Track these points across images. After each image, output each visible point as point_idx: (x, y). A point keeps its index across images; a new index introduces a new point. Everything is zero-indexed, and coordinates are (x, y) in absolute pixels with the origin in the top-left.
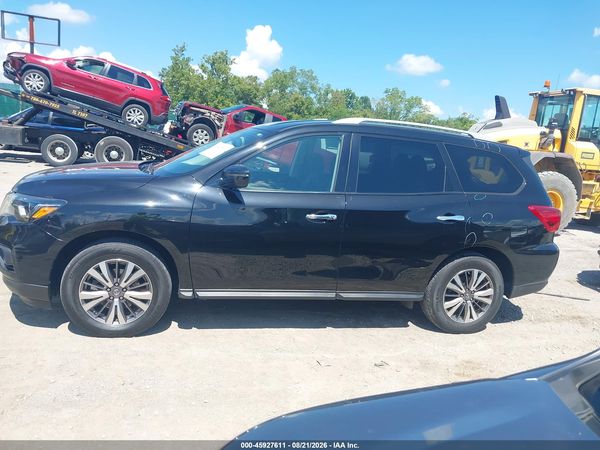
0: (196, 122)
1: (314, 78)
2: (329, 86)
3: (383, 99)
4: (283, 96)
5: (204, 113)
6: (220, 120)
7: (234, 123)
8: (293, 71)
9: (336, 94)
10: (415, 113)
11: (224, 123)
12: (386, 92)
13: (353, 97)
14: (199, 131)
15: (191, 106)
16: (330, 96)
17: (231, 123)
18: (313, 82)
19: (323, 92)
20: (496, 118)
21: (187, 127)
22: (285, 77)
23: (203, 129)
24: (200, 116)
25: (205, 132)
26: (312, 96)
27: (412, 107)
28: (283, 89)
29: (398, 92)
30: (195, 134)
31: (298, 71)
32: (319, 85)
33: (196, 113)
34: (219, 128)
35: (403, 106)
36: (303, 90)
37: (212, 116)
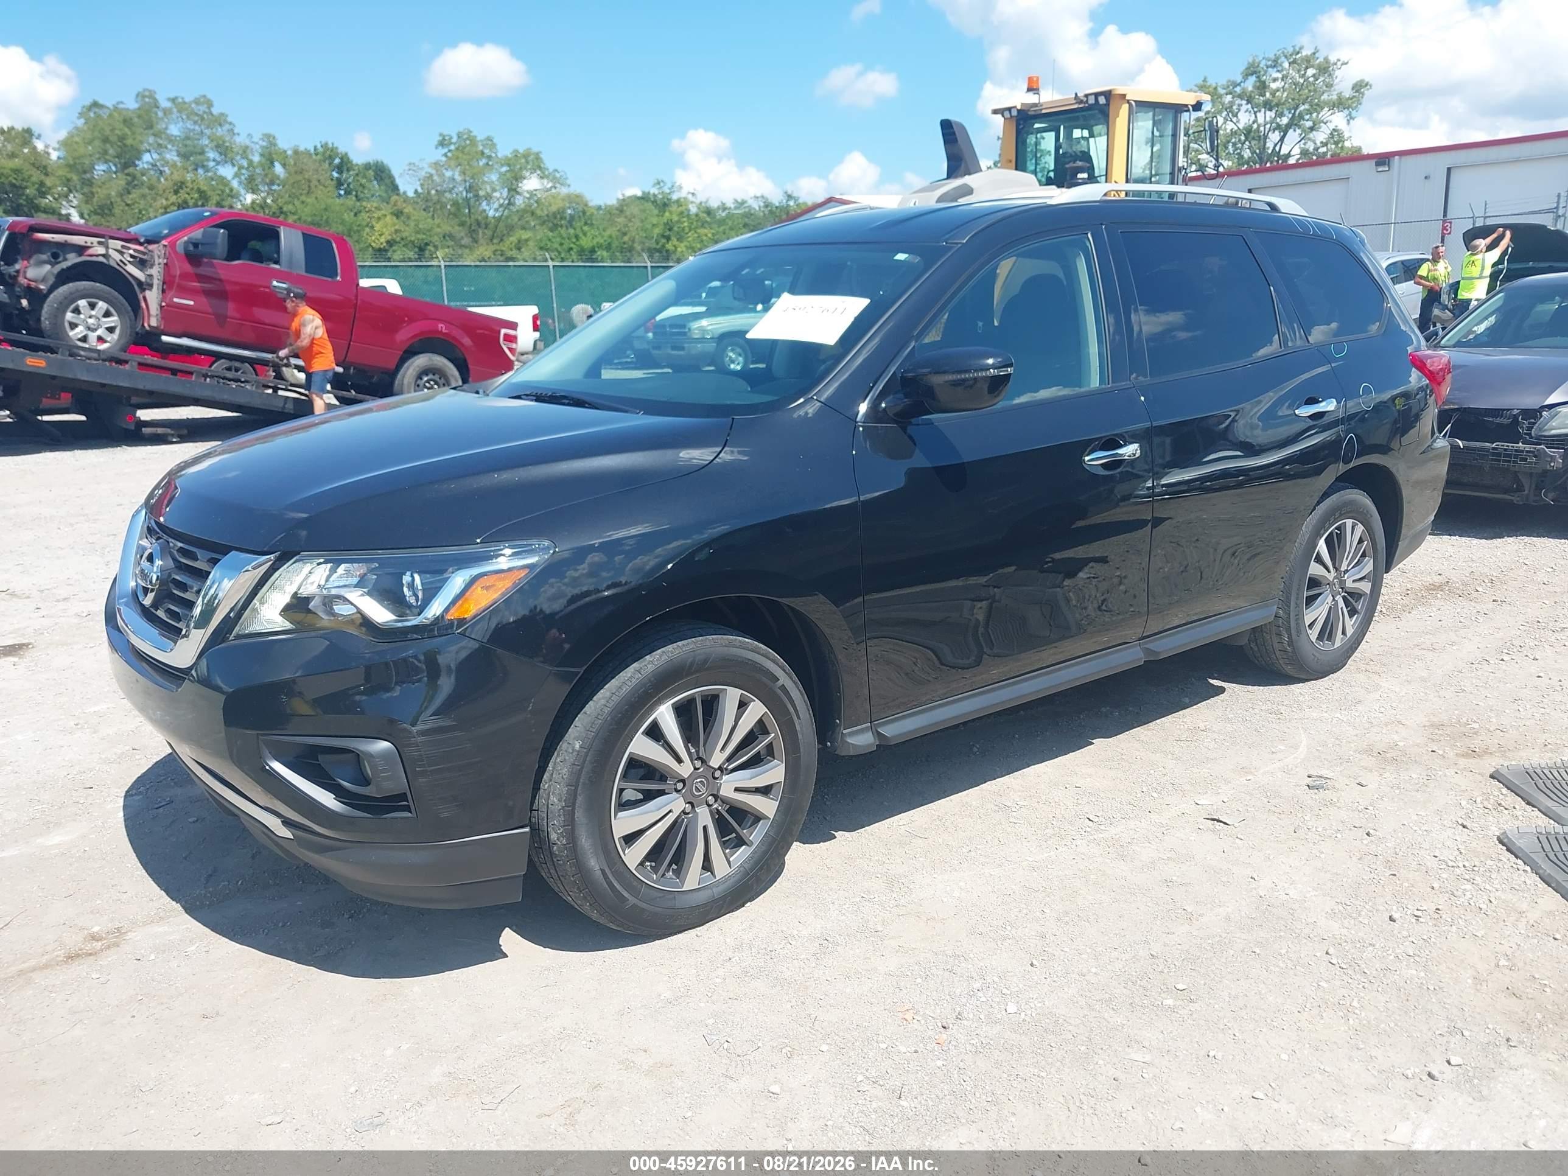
0: (64, 277)
1: (220, 120)
2: (270, 139)
3: (436, 165)
4: (133, 183)
5: (81, 250)
6: (142, 264)
7: (188, 268)
8: (148, 103)
9: (297, 161)
10: (532, 194)
11: (156, 272)
12: (442, 143)
13: (345, 164)
14: (82, 303)
15: (34, 229)
16: (278, 169)
17: (181, 267)
18: (220, 132)
19: (256, 158)
20: (952, 173)
21: (37, 297)
22: (127, 122)
23: (93, 298)
24: (72, 259)
25: (102, 305)
26: (227, 172)
27: (518, 178)
28: (127, 159)
29: (473, 141)
30: (69, 316)
31: (165, 104)
32: (241, 140)
33: (57, 252)
34: (144, 286)
35: (494, 177)
36: (191, 154)
37: (115, 253)
